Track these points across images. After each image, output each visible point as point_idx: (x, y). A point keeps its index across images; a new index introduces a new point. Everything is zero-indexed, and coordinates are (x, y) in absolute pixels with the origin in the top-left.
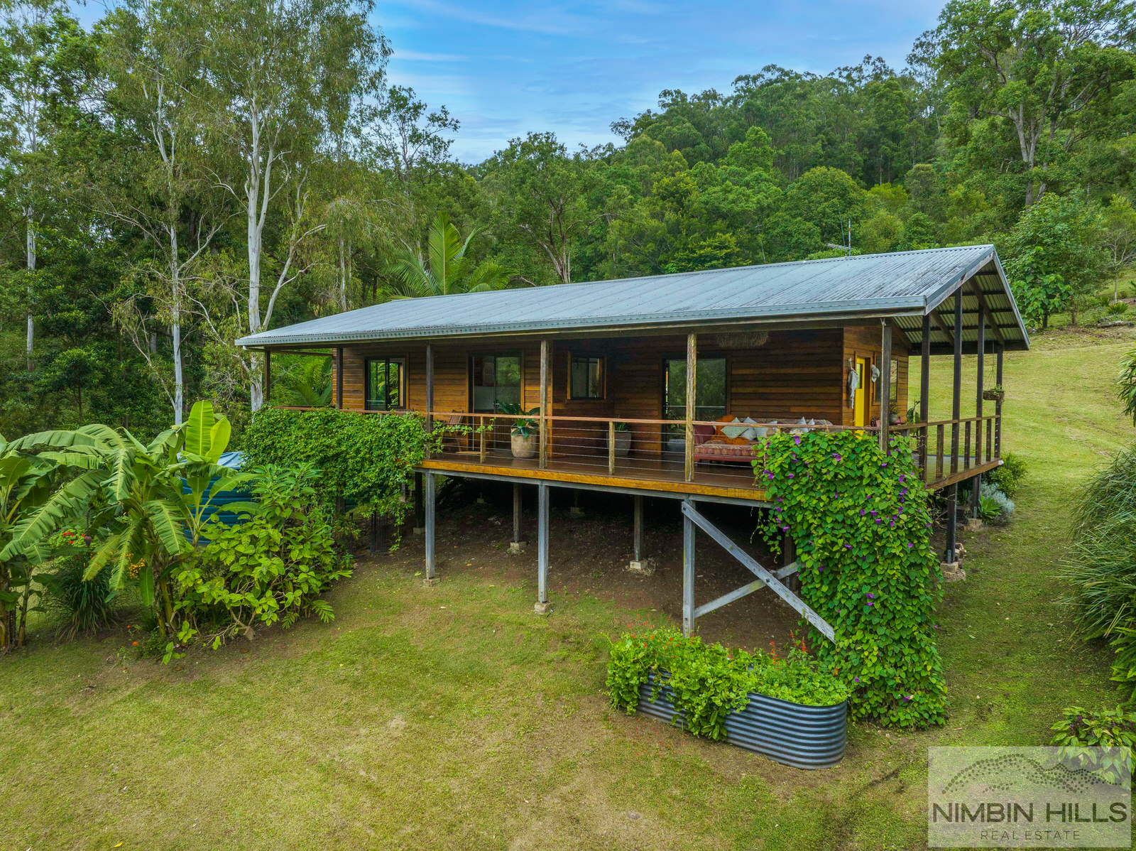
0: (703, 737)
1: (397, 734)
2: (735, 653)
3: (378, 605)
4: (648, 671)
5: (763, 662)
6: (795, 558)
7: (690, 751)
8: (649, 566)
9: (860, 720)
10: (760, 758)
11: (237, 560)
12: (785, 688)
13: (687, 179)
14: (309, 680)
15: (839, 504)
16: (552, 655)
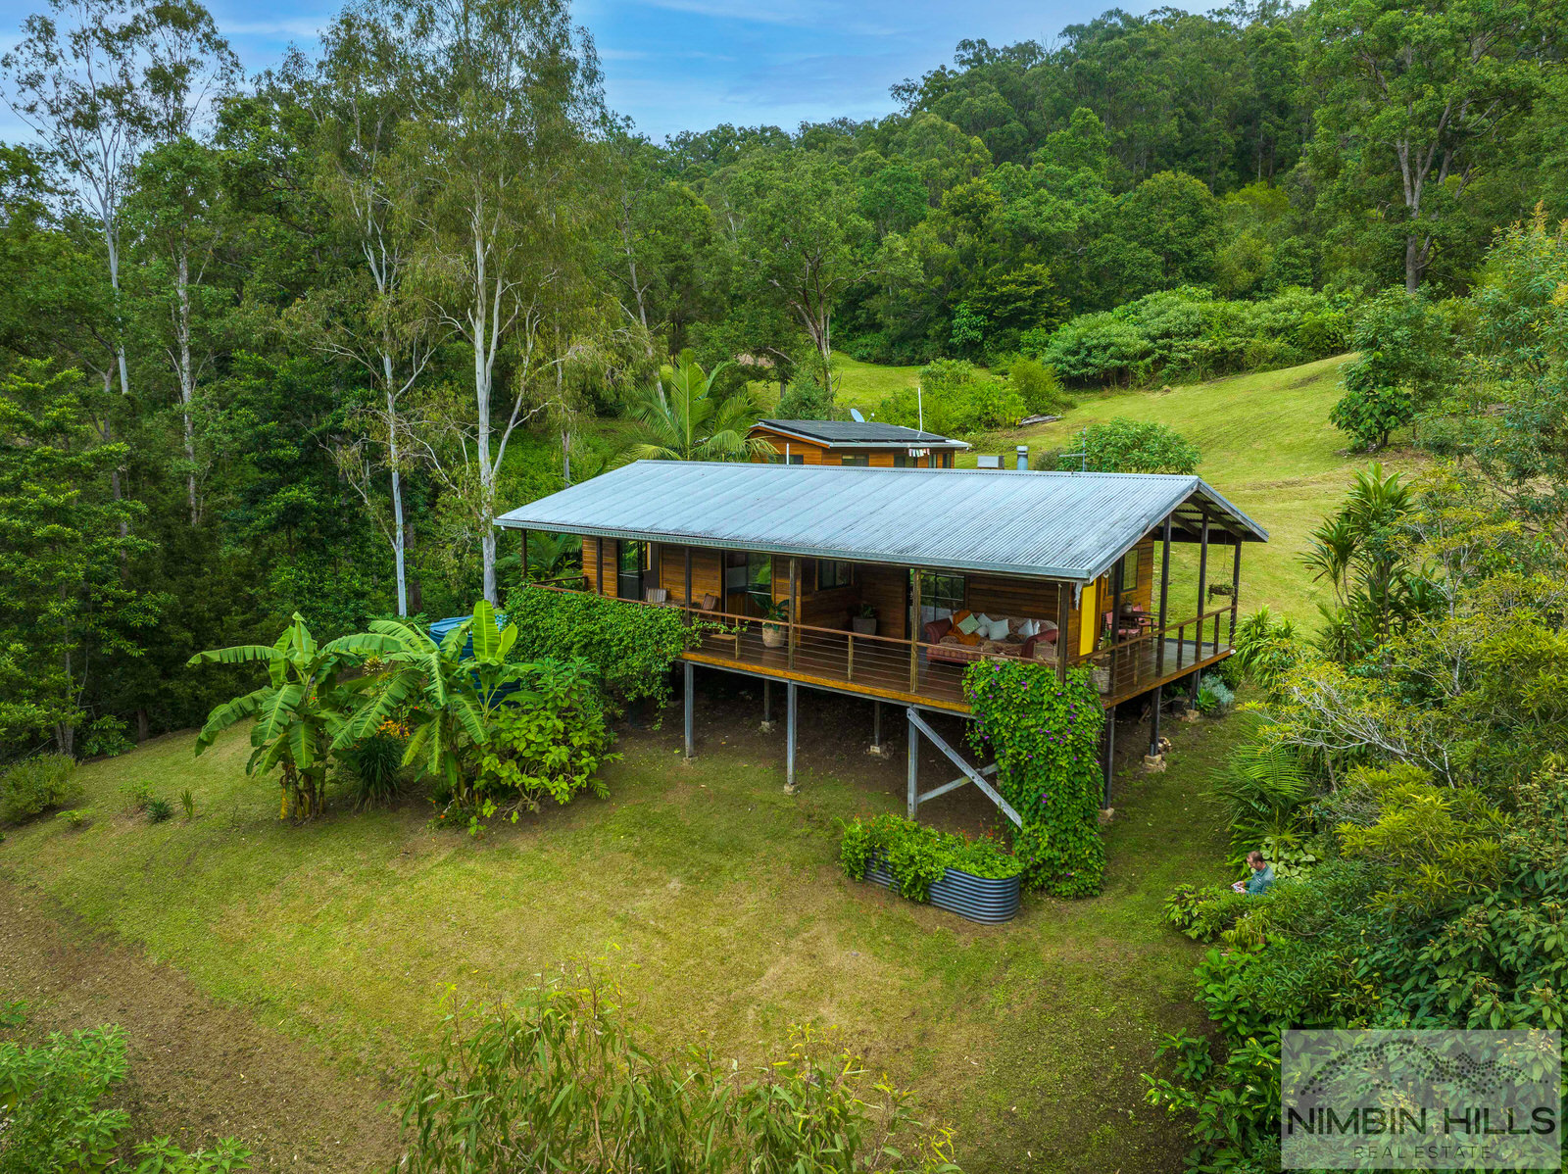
0: (912, 899)
1: (675, 893)
2: (943, 836)
3: (645, 782)
4: (873, 849)
5: (963, 844)
6: (995, 761)
7: (901, 910)
8: (888, 750)
9: (1035, 890)
10: (953, 916)
11: (528, 746)
12: (973, 865)
13: (988, 186)
14: (597, 849)
15: (1025, 723)
16: (798, 831)
